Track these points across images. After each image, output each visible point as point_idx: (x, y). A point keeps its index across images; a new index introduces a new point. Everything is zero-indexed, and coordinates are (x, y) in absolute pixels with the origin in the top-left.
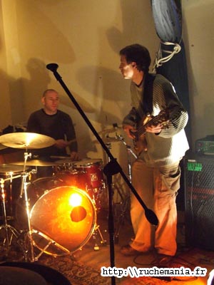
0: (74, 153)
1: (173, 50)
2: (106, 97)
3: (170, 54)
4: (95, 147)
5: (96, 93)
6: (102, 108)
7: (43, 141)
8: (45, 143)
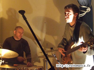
0: (28, 63)
1: (86, 10)
2: (48, 33)
3: (84, 12)
4: (39, 60)
5: (42, 31)
6: (45, 39)
7: (11, 54)
8: (12, 55)
